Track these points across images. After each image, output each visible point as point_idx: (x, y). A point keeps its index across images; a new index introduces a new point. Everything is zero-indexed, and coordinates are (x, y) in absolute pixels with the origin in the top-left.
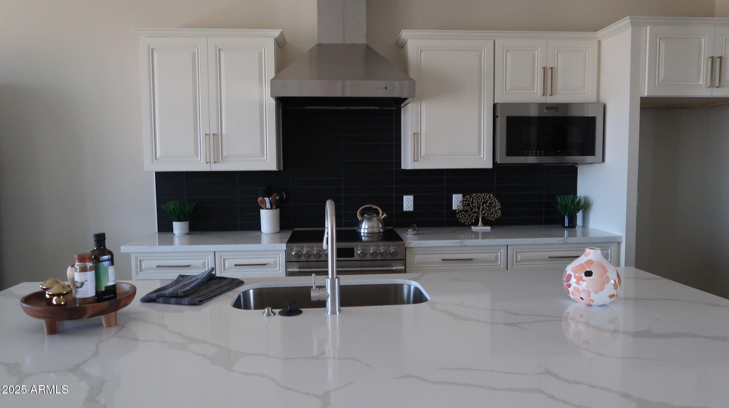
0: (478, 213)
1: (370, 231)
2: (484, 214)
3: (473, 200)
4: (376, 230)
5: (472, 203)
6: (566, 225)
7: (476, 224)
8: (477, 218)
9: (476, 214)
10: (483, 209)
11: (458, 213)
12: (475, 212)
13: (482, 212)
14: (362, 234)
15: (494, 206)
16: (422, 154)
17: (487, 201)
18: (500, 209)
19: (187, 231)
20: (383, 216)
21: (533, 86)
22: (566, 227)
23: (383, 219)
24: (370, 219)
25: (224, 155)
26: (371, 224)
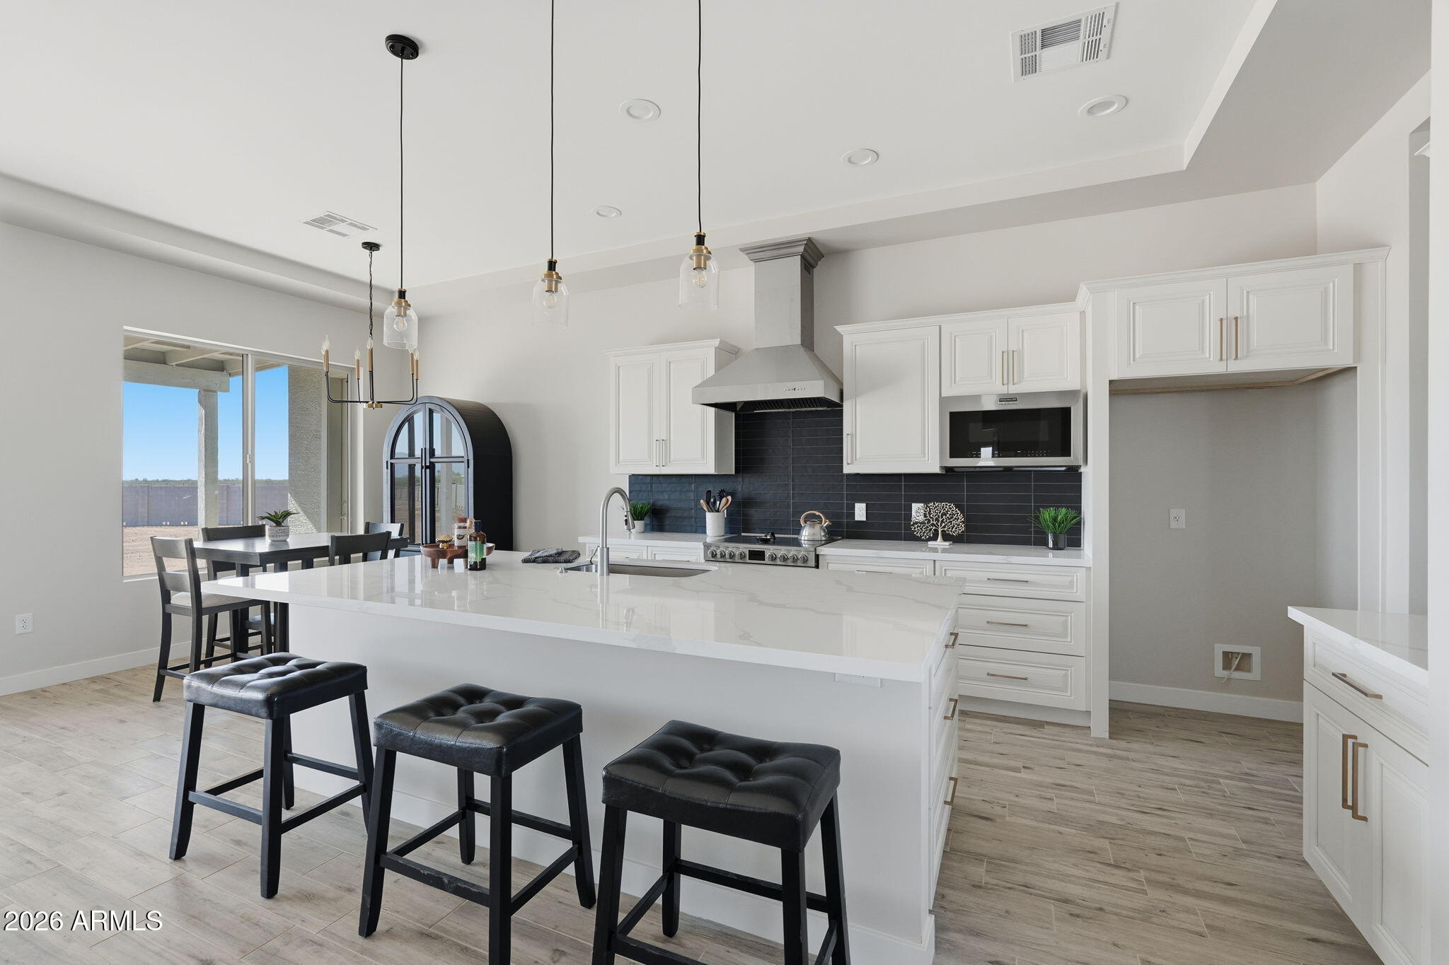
0: (936, 526)
1: (811, 538)
2: (944, 527)
3: (930, 511)
4: (817, 537)
5: (930, 514)
6: (1051, 545)
7: (935, 538)
8: (936, 531)
9: (934, 528)
10: (942, 522)
11: (913, 525)
12: (933, 525)
13: (941, 525)
14: (803, 542)
15: (955, 519)
16: (858, 457)
17: (947, 512)
18: (963, 522)
19: (642, 530)
20: (826, 523)
21: (991, 375)
22: (1050, 549)
23: (827, 527)
24: (813, 526)
25: (672, 458)
26: (812, 531)
